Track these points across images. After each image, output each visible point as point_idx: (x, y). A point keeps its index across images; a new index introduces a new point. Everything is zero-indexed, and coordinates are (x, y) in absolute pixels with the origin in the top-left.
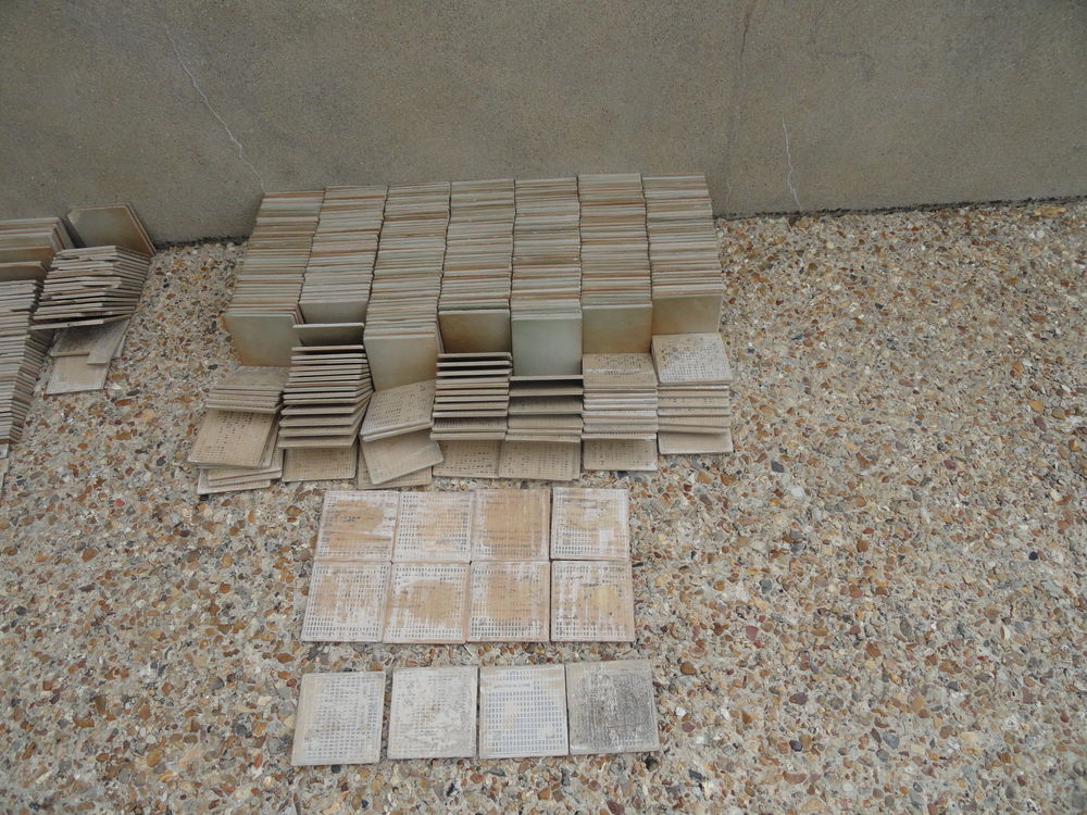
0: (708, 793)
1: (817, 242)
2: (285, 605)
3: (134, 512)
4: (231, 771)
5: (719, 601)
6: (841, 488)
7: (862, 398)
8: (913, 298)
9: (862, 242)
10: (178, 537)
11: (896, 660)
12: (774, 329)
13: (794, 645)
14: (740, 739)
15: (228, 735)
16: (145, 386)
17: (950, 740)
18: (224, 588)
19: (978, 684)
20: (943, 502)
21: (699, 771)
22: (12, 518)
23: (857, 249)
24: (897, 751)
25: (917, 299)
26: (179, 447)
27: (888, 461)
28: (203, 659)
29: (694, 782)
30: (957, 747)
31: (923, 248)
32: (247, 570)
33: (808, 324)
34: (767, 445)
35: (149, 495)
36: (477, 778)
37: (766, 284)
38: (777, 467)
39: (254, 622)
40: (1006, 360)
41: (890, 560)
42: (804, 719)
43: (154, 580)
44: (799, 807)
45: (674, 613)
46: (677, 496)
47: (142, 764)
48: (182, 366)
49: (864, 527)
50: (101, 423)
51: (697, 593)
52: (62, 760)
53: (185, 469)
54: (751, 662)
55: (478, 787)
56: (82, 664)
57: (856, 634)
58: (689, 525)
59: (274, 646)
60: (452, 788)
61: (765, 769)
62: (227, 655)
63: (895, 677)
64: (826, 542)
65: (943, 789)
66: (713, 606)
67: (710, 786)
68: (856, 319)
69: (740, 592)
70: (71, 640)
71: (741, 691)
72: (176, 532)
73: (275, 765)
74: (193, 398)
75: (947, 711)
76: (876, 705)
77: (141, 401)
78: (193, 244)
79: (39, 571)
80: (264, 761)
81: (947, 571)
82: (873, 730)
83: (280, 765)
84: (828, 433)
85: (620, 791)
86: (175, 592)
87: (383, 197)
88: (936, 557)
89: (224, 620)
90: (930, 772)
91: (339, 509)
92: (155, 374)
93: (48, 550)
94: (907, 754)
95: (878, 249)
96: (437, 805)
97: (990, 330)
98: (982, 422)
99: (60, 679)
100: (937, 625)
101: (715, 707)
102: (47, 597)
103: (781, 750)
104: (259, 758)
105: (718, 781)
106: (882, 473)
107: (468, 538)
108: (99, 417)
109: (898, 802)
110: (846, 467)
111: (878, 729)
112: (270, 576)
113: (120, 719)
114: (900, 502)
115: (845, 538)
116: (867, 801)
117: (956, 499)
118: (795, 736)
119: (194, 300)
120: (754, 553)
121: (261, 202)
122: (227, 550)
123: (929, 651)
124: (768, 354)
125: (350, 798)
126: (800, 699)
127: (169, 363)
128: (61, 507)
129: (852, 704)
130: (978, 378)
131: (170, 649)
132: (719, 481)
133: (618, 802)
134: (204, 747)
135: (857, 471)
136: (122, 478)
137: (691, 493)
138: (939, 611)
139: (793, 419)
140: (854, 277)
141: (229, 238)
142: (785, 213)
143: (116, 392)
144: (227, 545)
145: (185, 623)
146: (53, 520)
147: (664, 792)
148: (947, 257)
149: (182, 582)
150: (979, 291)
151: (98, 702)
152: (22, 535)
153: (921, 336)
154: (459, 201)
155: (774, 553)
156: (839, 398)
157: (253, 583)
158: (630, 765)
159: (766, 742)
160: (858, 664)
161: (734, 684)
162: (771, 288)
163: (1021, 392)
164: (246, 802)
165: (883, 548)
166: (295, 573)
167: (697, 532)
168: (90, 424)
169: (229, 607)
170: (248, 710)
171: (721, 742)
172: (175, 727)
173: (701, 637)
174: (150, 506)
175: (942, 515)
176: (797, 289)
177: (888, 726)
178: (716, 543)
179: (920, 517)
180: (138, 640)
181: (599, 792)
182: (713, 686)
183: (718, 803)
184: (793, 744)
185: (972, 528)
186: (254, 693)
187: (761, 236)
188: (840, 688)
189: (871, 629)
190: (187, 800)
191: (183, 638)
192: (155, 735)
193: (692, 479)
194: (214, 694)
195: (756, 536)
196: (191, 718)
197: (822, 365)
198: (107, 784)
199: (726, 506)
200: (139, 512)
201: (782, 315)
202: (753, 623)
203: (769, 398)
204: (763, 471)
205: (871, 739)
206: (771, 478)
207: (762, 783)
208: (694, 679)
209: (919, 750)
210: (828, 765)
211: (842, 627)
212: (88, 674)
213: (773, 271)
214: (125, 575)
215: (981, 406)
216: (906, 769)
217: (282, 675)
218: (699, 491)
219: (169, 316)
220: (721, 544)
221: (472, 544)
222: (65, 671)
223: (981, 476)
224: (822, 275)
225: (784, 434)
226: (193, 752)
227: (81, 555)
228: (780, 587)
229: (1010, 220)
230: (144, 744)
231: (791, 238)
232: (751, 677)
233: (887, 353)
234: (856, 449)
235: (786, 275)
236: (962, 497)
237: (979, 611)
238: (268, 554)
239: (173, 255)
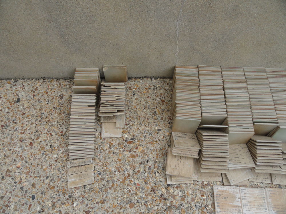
3: (144, 189)
10: (163, 200)
16: (136, 136)
22: (100, 189)
35: (148, 182)
48: (148, 129)
53: (159, 172)
72: (162, 198)
74: (155, 143)
77: (137, 143)
78: (140, 78)
87: (220, 71)
91: (219, 193)
92: (138, 132)
93: (116, 203)
107: (267, 207)
108: (123, 148)
119: (145, 101)
121: (175, 69)
122: (182, 207)
127: (143, 127)
128: (117, 185)
136: (137, 174)
143: (126, 138)
144: (181, 205)
146: (115, 190)
152: (105, 196)
154: (248, 75)
168: (120, 151)
174: (150, 186)
200: (146, 189)
219: (138, 107)
221: (269, 210)
227: (129, 205)
238: (197, 209)
239: (133, 82)
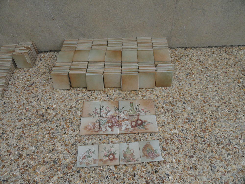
0: (170, 179)
1: (191, 54)
2: (67, 133)
3: (31, 111)
4: (52, 172)
5: (171, 133)
6: (199, 108)
7: (203, 88)
8: (214, 66)
9: (201, 54)
10: (42, 117)
11: (215, 148)
12: (182, 72)
13: (190, 144)
14: (178, 166)
15: (52, 164)
16: (35, 83)
17: (229, 167)
18: (52, 129)
19: (235, 153)
20: (224, 111)
21: (168, 174)
22: (2, 112)
23: (200, 55)
24: (216, 169)
25: (215, 66)
26: (42, 96)
27: (210, 102)
28: (47, 145)
29: (167, 176)
30: (231, 168)
31: (216, 55)
32: (58, 125)
33: (190, 71)
34: (182, 98)
35: (35, 107)
36: (113, 175)
37: (180, 62)
38: (184, 103)
39: (59, 137)
40: (236, 80)
41: (212, 124)
42: (193, 161)
43: (35, 127)
44: (193, 183)
45: (161, 136)
46: (161, 109)
47: (31, 171)
48: (44, 78)
49: (205, 117)
50: (24, 91)
51: (166, 131)
52: (11, 169)
53: (44, 101)
54: (180, 148)
55: (114, 177)
56: (17, 146)
57: (205, 142)
58: (163, 116)
59: (64, 143)
60: (107, 177)
61: (184, 173)
62: (52, 144)
63: (215, 152)
64: (196, 120)
65: (228, 179)
66: (170, 134)
67: (171, 177)
68: (201, 70)
69: (176, 131)
70: (15, 141)
71: (177, 155)
72: (41, 116)
73: (63, 171)
74: (46, 85)
75: (228, 160)
76: (210, 158)
77: (34, 86)
78: (47, 52)
79: (8, 124)
80: (61, 170)
81: (226, 127)
82: (210, 164)
83: (65, 171)
84: (196, 95)
85: (148, 179)
86: (40, 129)
87: (92, 41)
88: (223, 124)
89: (52, 136)
90: (224, 175)
92: (37, 80)
93: (10, 119)
94: (218, 170)
95: (205, 55)
96: (103, 181)
97: (232, 73)
98: (232, 93)
99: (11, 150)
100: (224, 140)
101: (171, 158)
102: (9, 130)
103: (188, 169)
104: (60, 169)
105: (173, 176)
106: (209, 105)
108: (24, 89)
109: (217, 182)
110: (200, 103)
111: (211, 164)
112: (63, 126)
113: (26, 159)
114: (213, 111)
115: (201, 119)
116: (209, 182)
117: (227, 111)
118: (191, 166)
119: (47, 64)
120: (179, 122)
121: (64, 42)
122: (53, 120)
123: (222, 146)
124: (181, 78)
125: (82, 179)
126: (192, 157)
127: (41, 78)
128: (14, 109)
129: (205, 158)
130: (230, 84)
131: (39, 143)
132: (170, 106)
133: (148, 181)
134: (46, 167)
135: (203, 104)
136: (29, 103)
137: (164, 108)
138: (224, 136)
139: (187, 92)
140: (200, 61)
141: (56, 51)
142: (184, 47)
143: (28, 84)
144: (53, 119)
145: (42, 137)
146: (12, 112)
147: (159, 179)
148: (221, 57)
149: (42, 127)
150: (229, 65)
151: (21, 155)
152: (4, 116)
153: (216, 74)
154: (109, 42)
155: (184, 122)
156: (198, 88)
157: (59, 128)
158: (151, 172)
159: (184, 167)
160: (205, 149)
161: (176, 153)
162: (181, 63)
163: (240, 87)
164: (56, 180)
165: (210, 122)
166: (69, 125)
167: (165, 117)
168: (22, 91)
169: (53, 133)
170: (57, 158)
171: (173, 167)
172: (39, 161)
173: (167, 142)
174: (35, 109)
175: (224, 114)
176: (187, 64)
177: (213, 163)
178: (170, 120)
179: (218, 115)
180: (31, 141)
181: (143, 178)
182: (170, 153)
183: (173, 182)
184: (191, 167)
185: (231, 117)
186: (59, 154)
187: (178, 52)
188: (201, 154)
189: (208, 140)
190: (41, 179)
191: (42, 140)
192: (34, 163)
193: (164, 105)
194: (49, 154)
195: (180, 118)
196: (43, 160)
197: (194, 80)
198: (22, 175)
199: (172, 111)
200: (32, 111)
201: (184, 69)
202: (180, 139)
203: (182, 87)
204: (181, 104)
205: (210, 166)
206: (183, 105)
207: (183, 177)
208: (166, 152)
209: (221, 169)
210: (199, 172)
211: (201, 140)
212: (18, 149)
213: (181, 59)
214: (28, 125)
215: (231, 90)
216: (219, 174)
217: (66, 149)
218: (166, 108)
219: (41, 67)
220: (171, 120)
222: (13, 148)
223: (232, 106)
224: (193, 61)
225: (185, 95)
226: (43, 168)
227: (18, 121)
228: (186, 130)
229: (235, 50)
230: (31, 166)
231: (185, 53)
232: (180, 151)
233: (209, 78)
234: (203, 99)
235: (185, 61)
236: (228, 110)
237: (234, 136)
238: (63, 121)
239: (43, 54)
